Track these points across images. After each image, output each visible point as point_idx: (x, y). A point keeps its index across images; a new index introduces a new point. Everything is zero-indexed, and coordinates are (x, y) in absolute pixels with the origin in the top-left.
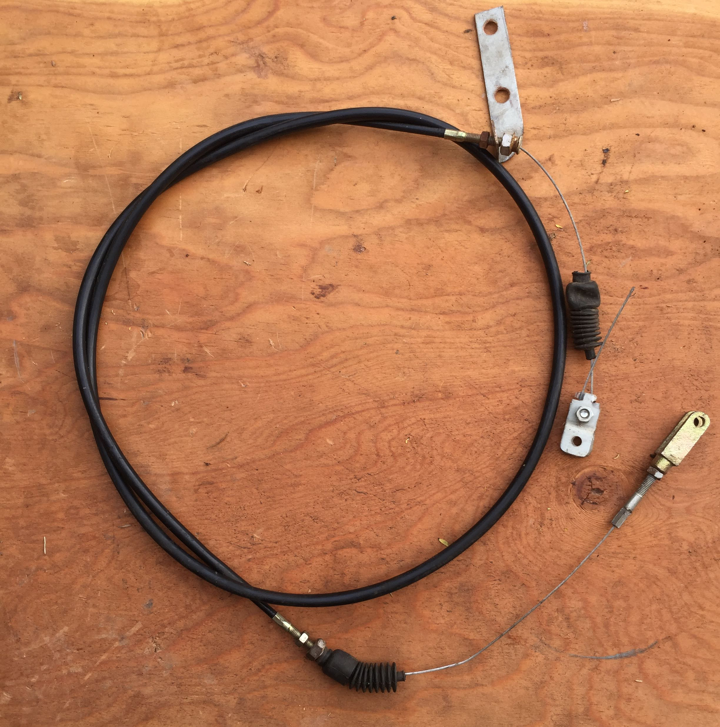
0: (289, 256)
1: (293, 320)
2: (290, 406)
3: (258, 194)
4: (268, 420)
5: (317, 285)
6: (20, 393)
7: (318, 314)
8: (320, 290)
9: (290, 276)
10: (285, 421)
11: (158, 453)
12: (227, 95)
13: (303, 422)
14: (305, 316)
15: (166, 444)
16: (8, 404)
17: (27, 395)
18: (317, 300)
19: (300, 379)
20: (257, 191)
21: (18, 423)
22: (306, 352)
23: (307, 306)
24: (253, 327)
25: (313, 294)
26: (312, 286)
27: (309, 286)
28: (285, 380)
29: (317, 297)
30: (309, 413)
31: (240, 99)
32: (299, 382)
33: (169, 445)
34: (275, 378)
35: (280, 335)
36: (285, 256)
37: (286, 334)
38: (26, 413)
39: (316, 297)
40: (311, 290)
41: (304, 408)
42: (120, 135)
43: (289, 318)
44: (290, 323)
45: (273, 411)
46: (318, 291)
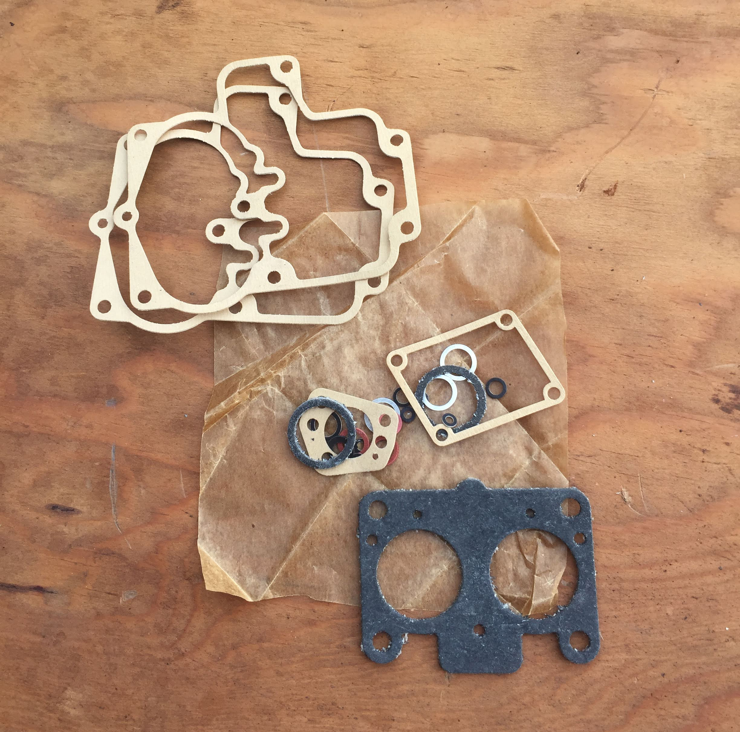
0: (667, 320)
1: (675, 452)
2: (664, 638)
3: (607, 197)
4: (616, 664)
5: (725, 385)
6: (110, 553)
7: (727, 444)
8: (733, 395)
9: (671, 362)
10: (651, 673)
11: (374, 714)
12: (556, 16)
13: (692, 680)
14: (698, 445)
15: (392, 694)
16: (85, 575)
17: (124, 559)
18: (726, 414)
19: (687, 582)
20: (607, 192)
21: (99, 615)
22: (701, 525)
23: (704, 426)
24: (588, 460)
25: (717, 401)
26: (715, 384)
27: (710, 384)
28: (653, 581)
29: (727, 409)
30: (704, 659)
31: (581, 24)
32: (686, 587)
33: (400, 697)
34: (631, 573)
35: (646, 481)
36: (659, 321)
37: (658, 480)
38: (117, 596)
39: (723, 409)
40: (714, 392)
41: (695, 647)
42: (352, 77)
43: (666, 446)
44: (667, 457)
45: (627, 646)
46: (727, 396)
